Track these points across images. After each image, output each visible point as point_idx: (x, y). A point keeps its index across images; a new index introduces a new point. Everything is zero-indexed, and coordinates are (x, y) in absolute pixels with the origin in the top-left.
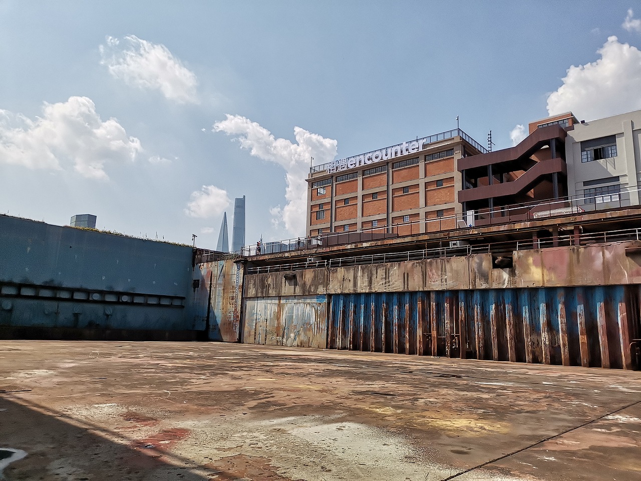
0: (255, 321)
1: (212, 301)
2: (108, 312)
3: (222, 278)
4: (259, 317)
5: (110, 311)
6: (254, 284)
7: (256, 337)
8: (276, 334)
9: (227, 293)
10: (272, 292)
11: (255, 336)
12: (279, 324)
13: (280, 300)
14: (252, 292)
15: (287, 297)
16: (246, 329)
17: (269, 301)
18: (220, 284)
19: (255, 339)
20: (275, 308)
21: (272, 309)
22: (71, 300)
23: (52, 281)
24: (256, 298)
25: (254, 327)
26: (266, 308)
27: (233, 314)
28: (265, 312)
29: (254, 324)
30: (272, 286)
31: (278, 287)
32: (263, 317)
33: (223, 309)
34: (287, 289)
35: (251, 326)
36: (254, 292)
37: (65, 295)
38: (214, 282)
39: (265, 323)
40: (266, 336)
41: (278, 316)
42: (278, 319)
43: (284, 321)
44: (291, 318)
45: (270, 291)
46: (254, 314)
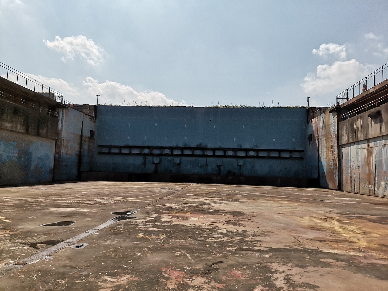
0: (350, 169)
1: (320, 152)
2: (241, 164)
3: (324, 129)
4: (353, 164)
5: (242, 163)
6: (346, 130)
7: (352, 185)
8: (368, 183)
9: (328, 142)
10: (361, 136)
11: (351, 183)
12: (369, 170)
13: (368, 143)
14: (345, 139)
15: (375, 139)
16: (344, 177)
17: (359, 146)
18: (323, 135)
19: (351, 186)
20: (365, 153)
21: (363, 155)
22: (214, 156)
23: (201, 144)
24: (349, 144)
25: (350, 174)
26: (357, 154)
27: (333, 162)
28: (357, 159)
29: (350, 172)
30: (360, 130)
31: (365, 128)
32: (356, 163)
33: (327, 158)
34: (374, 129)
35: (347, 173)
36: (346, 139)
37: (210, 153)
38: (320, 135)
39: (358, 170)
40: (360, 184)
41: (368, 162)
42: (369, 165)
43: (374, 167)
44: (380, 163)
45: (359, 135)
46: (349, 161)
